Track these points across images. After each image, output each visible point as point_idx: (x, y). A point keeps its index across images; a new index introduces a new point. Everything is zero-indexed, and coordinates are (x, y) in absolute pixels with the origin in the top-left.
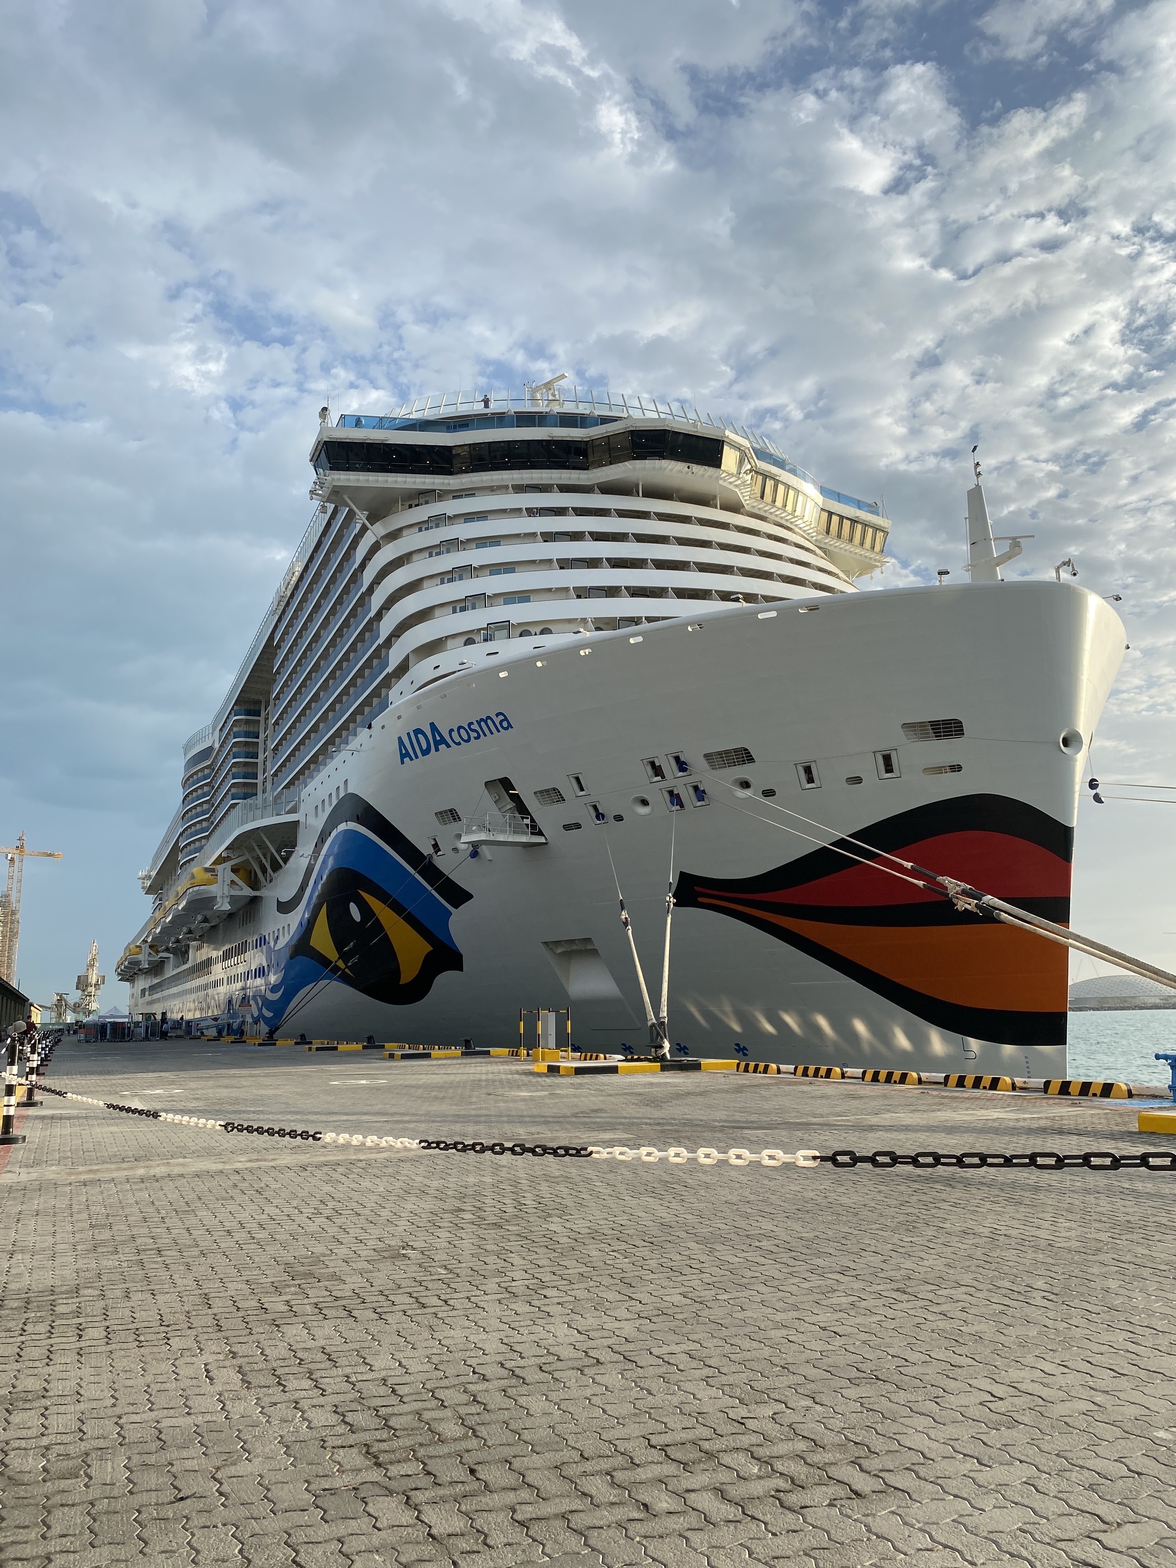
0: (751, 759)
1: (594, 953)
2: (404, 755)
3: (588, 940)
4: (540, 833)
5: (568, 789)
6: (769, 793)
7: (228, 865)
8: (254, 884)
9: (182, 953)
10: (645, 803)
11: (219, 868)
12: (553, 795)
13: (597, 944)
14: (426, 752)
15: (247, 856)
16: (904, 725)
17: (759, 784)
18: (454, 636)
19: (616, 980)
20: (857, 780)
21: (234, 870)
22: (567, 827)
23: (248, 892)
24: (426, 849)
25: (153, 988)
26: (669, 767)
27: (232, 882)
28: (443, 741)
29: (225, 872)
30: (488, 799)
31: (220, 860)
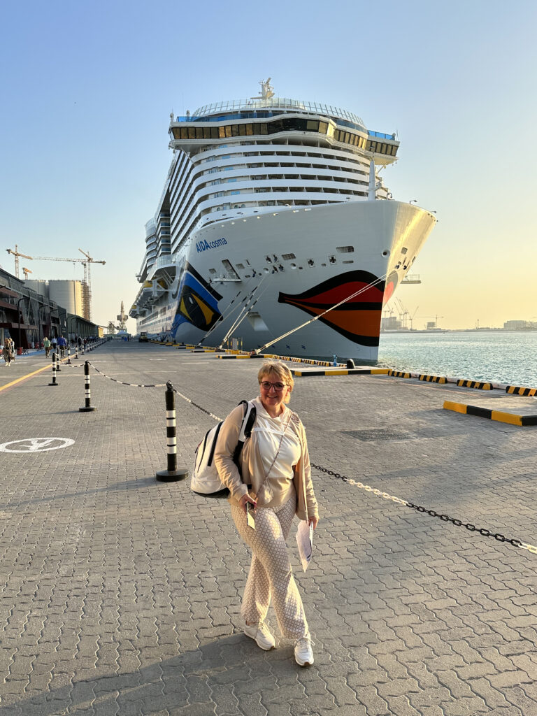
0: (295, 257)
1: (259, 316)
2: (198, 250)
3: (257, 313)
4: (239, 278)
5: (245, 264)
6: (301, 268)
7: (156, 280)
8: (166, 288)
9: (150, 309)
10: (267, 270)
11: (153, 281)
12: (240, 266)
13: (259, 314)
14: (204, 249)
15: (162, 277)
16: (337, 248)
17: (298, 265)
18: (214, 207)
19: (267, 325)
20: (325, 265)
21: (158, 282)
22: (246, 277)
23: (163, 290)
24: (208, 282)
25: (144, 322)
26: (272, 259)
27: (158, 286)
28: (208, 246)
29: (155, 283)
30: (223, 266)
31: (153, 278)
